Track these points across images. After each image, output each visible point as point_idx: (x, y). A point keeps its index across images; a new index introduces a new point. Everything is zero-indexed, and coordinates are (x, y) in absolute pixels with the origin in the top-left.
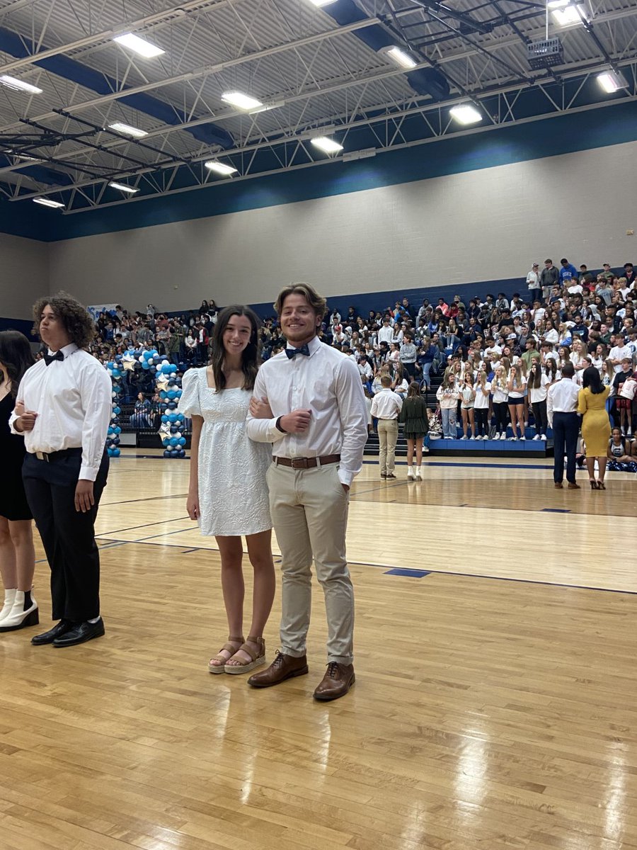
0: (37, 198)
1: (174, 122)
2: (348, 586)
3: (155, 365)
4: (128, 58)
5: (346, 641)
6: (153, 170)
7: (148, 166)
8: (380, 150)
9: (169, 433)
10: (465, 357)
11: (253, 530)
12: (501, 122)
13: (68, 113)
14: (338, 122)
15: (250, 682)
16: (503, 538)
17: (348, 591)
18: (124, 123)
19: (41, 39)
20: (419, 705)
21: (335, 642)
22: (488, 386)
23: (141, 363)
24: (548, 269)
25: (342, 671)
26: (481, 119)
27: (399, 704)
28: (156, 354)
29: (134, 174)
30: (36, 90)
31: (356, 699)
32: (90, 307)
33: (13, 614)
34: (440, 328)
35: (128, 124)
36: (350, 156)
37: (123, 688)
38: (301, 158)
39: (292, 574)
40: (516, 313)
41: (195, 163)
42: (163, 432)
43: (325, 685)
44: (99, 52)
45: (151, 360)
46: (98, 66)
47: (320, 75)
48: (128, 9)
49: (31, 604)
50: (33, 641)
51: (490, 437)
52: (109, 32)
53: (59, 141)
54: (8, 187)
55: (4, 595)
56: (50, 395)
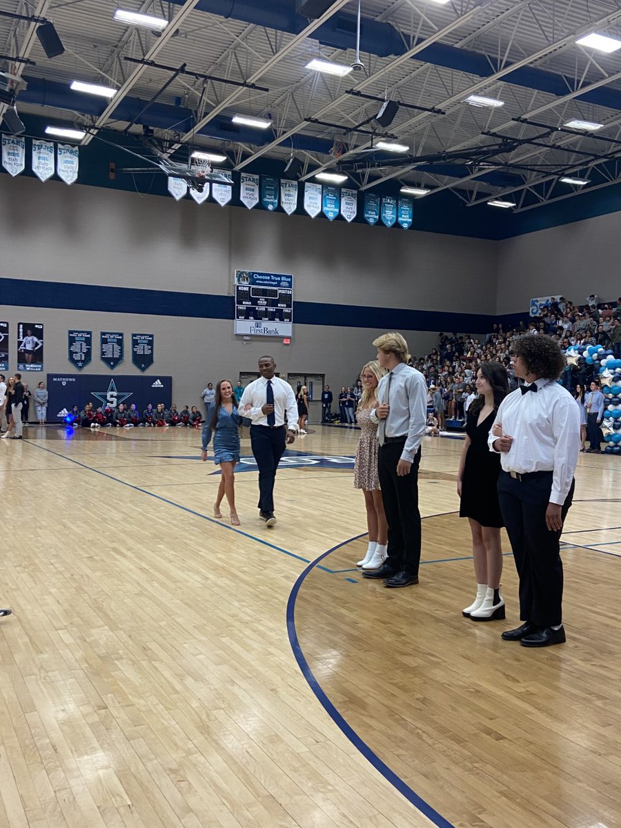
0: (492, 200)
3: (600, 360)
4: (587, 54)
6: (606, 160)
7: (600, 157)
9: (611, 429)
13: (526, 119)
18: (580, 119)
19: (506, 55)
23: (585, 358)
28: (601, 350)
29: (585, 167)
30: (500, 104)
32: (534, 299)
33: (484, 607)
35: (585, 119)
42: (605, 427)
44: (559, 55)
45: (596, 355)
46: (557, 68)
48: (592, 8)
49: (499, 600)
50: (503, 635)
52: (572, 36)
53: (515, 147)
54: (466, 193)
55: (477, 588)
56: (525, 423)
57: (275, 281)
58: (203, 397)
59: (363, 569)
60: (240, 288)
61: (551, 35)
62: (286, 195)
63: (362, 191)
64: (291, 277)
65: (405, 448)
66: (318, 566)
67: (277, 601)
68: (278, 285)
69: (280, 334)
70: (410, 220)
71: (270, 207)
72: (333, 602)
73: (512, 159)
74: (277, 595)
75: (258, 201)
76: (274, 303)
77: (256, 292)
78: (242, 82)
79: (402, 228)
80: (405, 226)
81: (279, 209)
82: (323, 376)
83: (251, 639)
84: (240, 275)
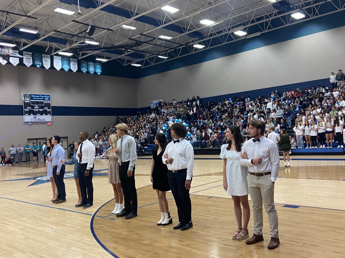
0: (133, 64)
1: (182, 32)
2: (276, 213)
4: (165, 12)
5: (276, 230)
6: (173, 50)
7: (172, 49)
8: (262, 33)
10: (304, 114)
11: (241, 195)
12: (313, 16)
13: (144, 34)
14: (244, 25)
15: (246, 242)
16: (327, 192)
17: (276, 215)
18: (164, 35)
19: (136, 10)
20: (303, 251)
21: (272, 231)
22: (316, 126)
24: (339, 73)
25: (275, 240)
26: (305, 16)
27: (296, 251)
28: (180, 120)
29: (166, 52)
30: (134, 28)
31: (281, 248)
32: (152, 101)
33: (166, 220)
34: (293, 101)
35: (165, 35)
36: (250, 36)
37: (207, 243)
38: (230, 39)
39: (257, 209)
40: (326, 94)
41: (189, 46)
43: (271, 244)
47: (237, 8)
49: (170, 217)
50: (174, 228)
51: (318, 147)
52: (160, 6)
53: (141, 44)
54: (123, 60)
55: (161, 214)
56: (177, 153)
57: (42, 98)
58: (10, 152)
59: (115, 214)
60: (25, 102)
61: (152, 4)
62: (45, 61)
63: (79, 60)
64: (49, 96)
65: (130, 165)
66: (96, 216)
67: (86, 231)
68: (44, 99)
69: (46, 120)
70: (101, 71)
71: (38, 66)
72: (109, 228)
73: (139, 48)
74: (85, 229)
75: (32, 63)
76: (42, 107)
77: (33, 103)
78: (25, 15)
79: (97, 74)
80: (99, 73)
81: (42, 67)
82: (67, 137)
83: (84, 246)
84: (25, 96)
